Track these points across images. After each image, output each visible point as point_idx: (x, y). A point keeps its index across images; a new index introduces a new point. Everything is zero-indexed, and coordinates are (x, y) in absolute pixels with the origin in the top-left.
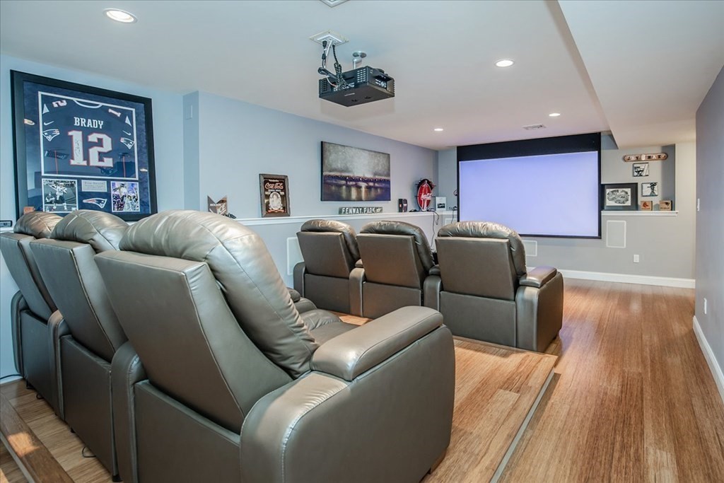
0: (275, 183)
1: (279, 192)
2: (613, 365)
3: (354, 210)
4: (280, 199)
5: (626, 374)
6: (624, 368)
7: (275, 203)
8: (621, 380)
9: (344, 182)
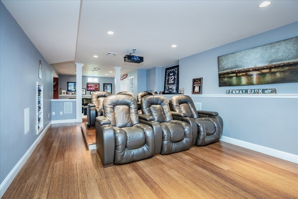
0: (197, 81)
1: (198, 85)
2: (68, 162)
3: (237, 92)
4: (199, 87)
5: (62, 159)
6: (63, 162)
7: (197, 89)
8: (64, 157)
9: (234, 75)
